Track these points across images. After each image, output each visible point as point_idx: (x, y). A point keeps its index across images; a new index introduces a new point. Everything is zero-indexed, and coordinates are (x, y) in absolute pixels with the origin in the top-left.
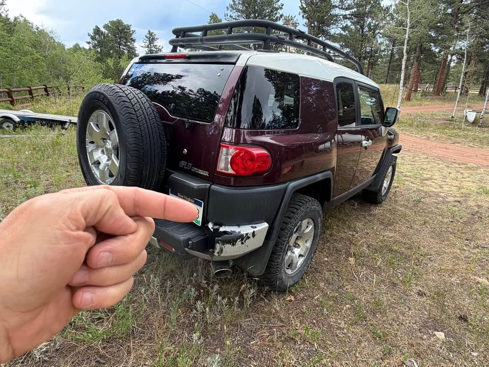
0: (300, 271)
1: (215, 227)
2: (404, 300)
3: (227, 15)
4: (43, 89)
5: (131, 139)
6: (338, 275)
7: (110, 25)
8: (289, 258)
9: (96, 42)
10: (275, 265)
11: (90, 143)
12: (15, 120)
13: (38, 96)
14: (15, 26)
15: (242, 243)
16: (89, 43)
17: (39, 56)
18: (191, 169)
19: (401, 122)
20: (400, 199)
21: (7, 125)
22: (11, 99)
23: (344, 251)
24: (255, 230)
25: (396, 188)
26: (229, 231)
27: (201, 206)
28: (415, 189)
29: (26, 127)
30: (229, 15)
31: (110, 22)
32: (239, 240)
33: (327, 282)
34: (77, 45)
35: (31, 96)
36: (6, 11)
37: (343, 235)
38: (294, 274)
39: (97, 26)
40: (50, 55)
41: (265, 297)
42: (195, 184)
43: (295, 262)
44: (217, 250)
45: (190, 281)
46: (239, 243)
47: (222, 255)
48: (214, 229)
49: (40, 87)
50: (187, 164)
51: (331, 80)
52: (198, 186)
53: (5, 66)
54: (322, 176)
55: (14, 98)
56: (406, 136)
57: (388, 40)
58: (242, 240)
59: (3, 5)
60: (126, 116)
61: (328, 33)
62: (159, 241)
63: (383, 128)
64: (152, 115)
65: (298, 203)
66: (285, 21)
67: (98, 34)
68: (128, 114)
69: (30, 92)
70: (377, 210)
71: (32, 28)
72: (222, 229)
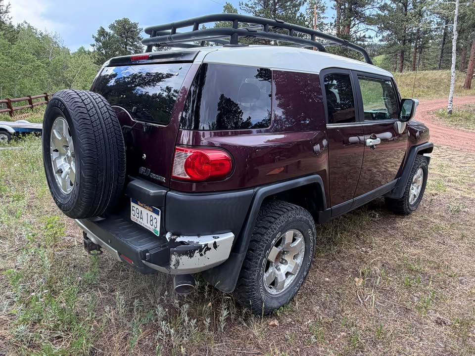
0: (288, 292)
1: (173, 237)
2: (416, 328)
3: (242, 4)
4: (44, 98)
5: (83, 146)
6: (338, 298)
7: (116, 25)
8: (270, 275)
9: (101, 44)
10: (249, 281)
11: (54, 151)
12: (10, 131)
13: (38, 105)
14: (18, 33)
15: (201, 255)
16: (93, 45)
17: (40, 63)
18: (149, 175)
19: (456, 116)
20: (437, 208)
21: (2, 137)
22: (9, 110)
23: (351, 270)
24: (217, 240)
25: (433, 195)
26: (187, 241)
27: (159, 215)
28: (458, 197)
29: (20, 138)
30: (244, 4)
31: (116, 21)
32: (197, 251)
33: (323, 305)
34: (82, 48)
35: (31, 106)
36: (10, 19)
37: (354, 252)
38: (280, 295)
39: (101, 27)
40: (53, 62)
41: (245, 320)
42: (152, 191)
43: (279, 280)
44: (173, 263)
45: (162, 300)
46: (197, 254)
47: (179, 268)
48: (171, 240)
49: (41, 95)
50: (146, 170)
51: (317, 71)
52: (154, 193)
53: (5, 75)
54: (305, 181)
55: (14, 108)
56: (460, 132)
57: (439, 17)
58: (201, 251)
59: (7, 13)
60: (80, 121)
61: (362, 14)
62: (120, 254)
63: (399, 123)
64: (109, 119)
65: (277, 212)
66: (310, 4)
67: (103, 35)
68: (82, 120)
69: (30, 102)
70: (402, 223)
71: (36, 34)
72: (179, 239)
